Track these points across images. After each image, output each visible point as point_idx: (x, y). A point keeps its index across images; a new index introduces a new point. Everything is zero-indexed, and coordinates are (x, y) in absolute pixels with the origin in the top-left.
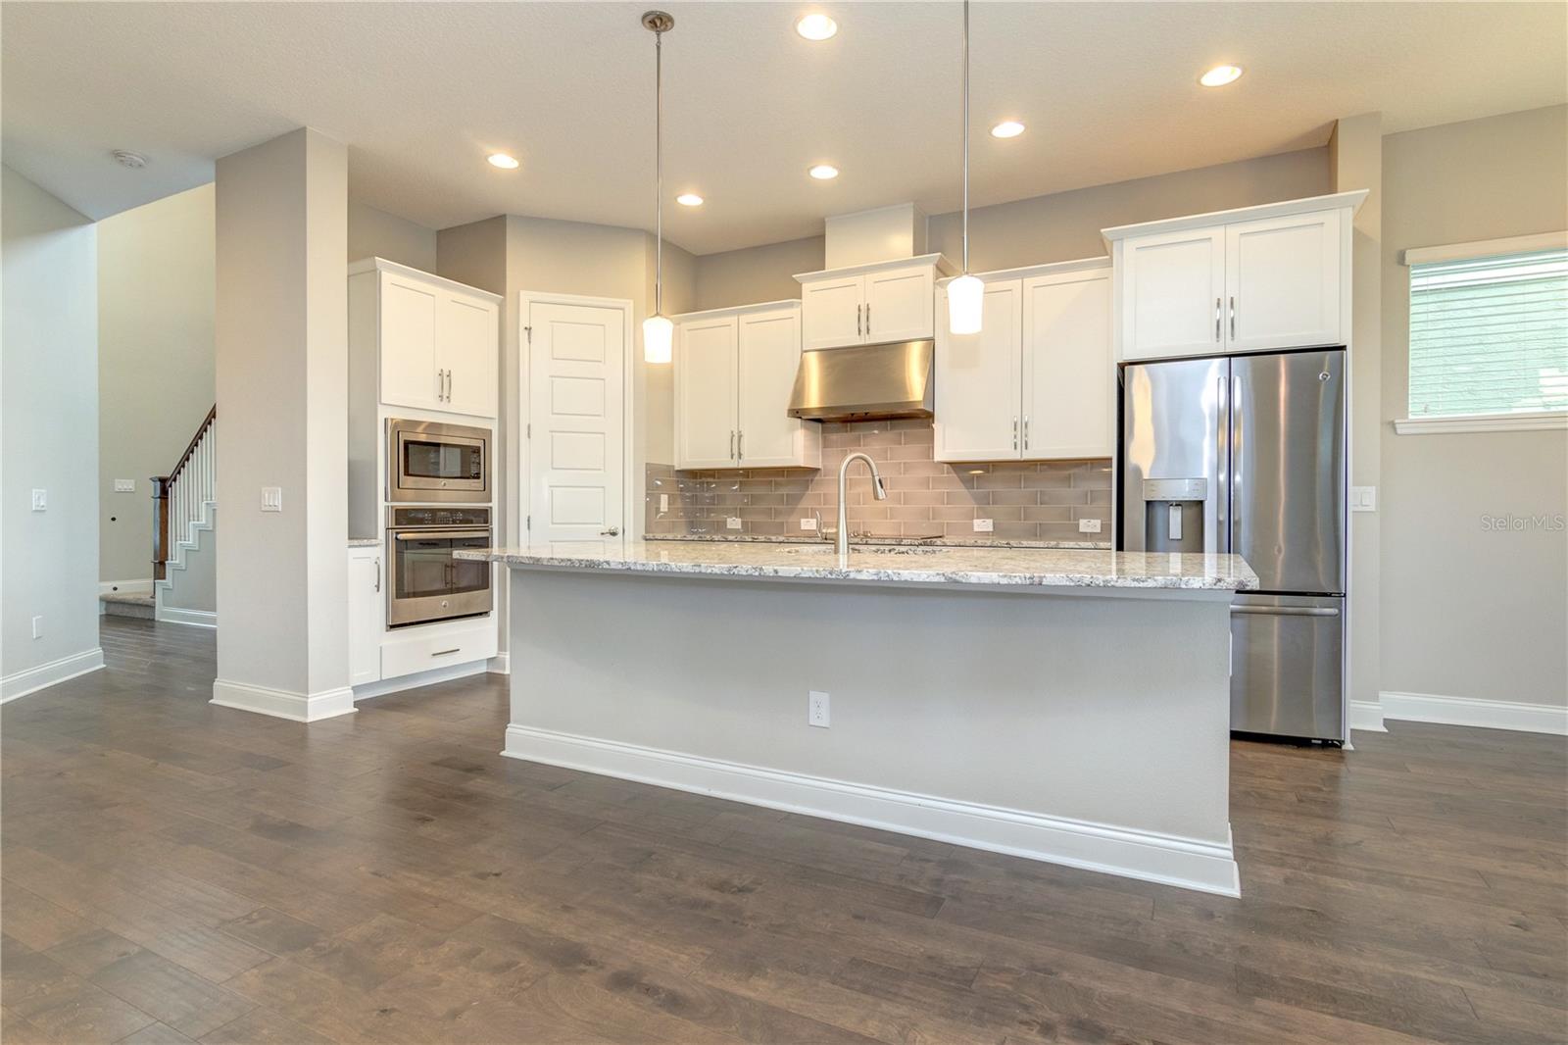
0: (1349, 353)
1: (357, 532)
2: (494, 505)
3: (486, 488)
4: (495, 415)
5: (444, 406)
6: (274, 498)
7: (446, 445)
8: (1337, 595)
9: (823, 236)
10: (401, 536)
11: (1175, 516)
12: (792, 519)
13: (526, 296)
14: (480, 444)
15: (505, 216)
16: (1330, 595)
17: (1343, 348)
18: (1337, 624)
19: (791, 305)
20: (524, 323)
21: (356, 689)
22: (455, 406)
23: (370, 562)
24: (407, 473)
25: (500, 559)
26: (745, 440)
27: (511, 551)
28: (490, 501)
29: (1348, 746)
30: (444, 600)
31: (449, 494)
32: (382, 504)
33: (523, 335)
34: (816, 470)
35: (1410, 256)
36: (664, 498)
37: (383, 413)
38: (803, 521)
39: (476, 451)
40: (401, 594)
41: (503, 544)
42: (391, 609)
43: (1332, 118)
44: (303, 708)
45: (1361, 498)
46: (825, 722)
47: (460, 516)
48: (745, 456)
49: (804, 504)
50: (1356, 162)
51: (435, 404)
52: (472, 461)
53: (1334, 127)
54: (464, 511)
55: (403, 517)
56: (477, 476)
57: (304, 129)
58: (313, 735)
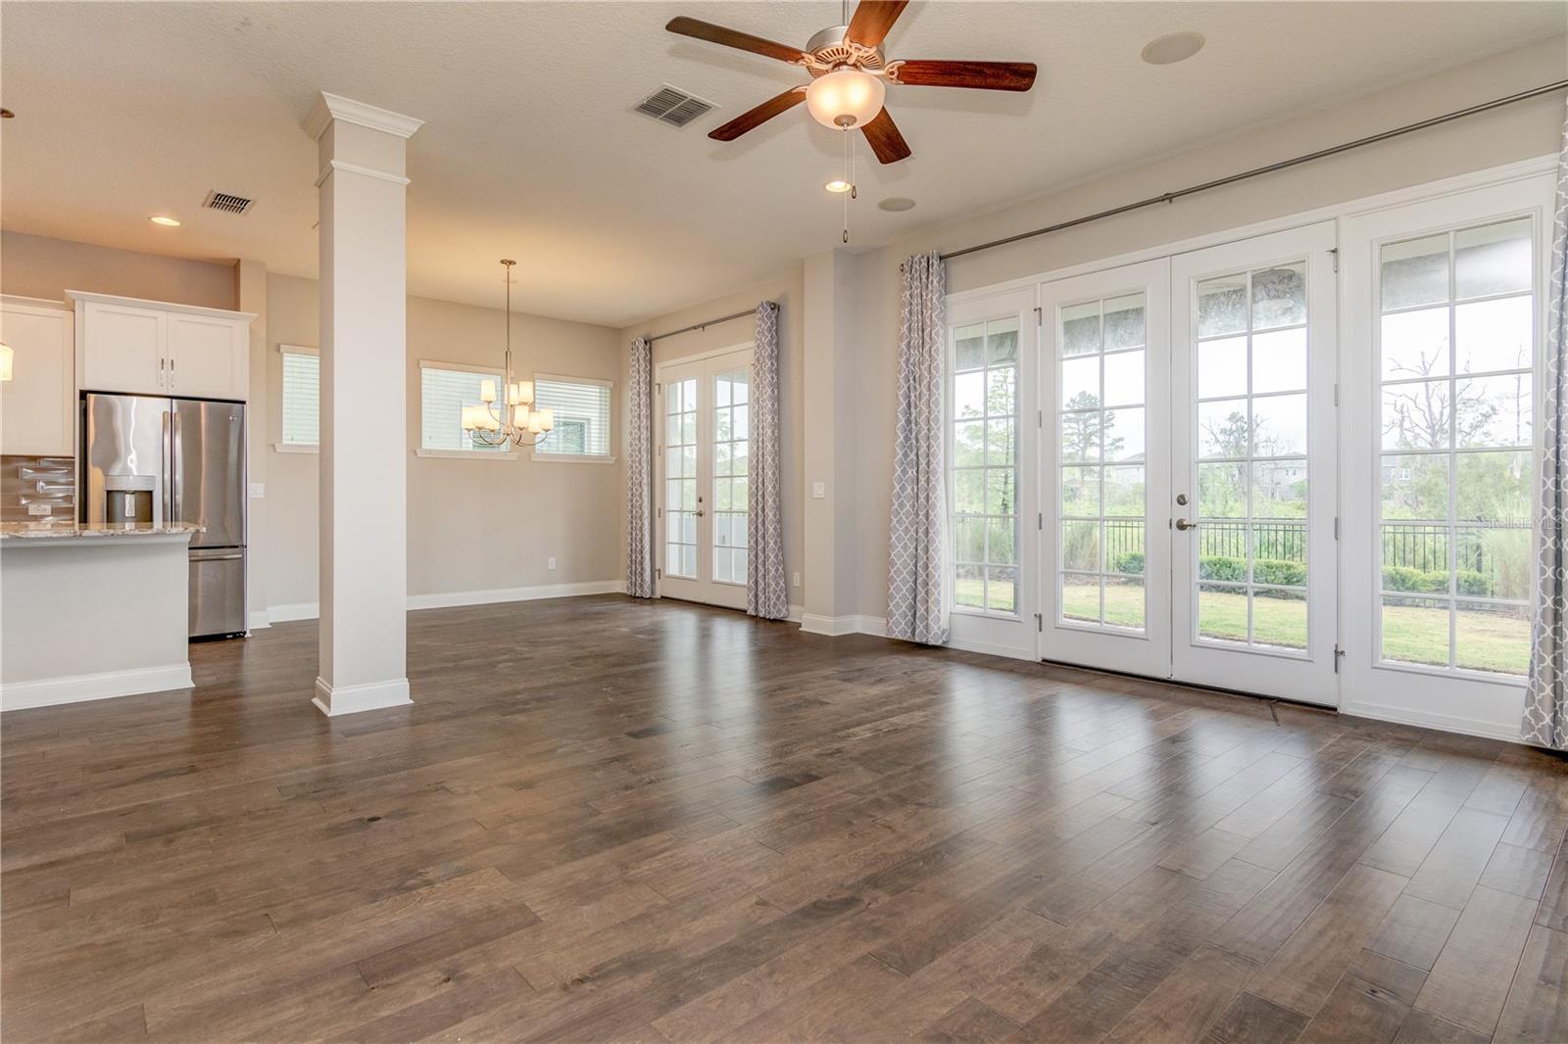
0: (247, 407)
8: (240, 547)
11: (129, 500)
16: (237, 547)
17: (244, 403)
18: (241, 563)
29: (248, 635)
35: (283, 348)
45: (255, 490)
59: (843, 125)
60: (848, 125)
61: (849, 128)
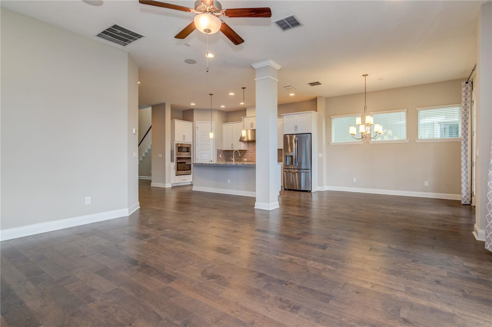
0: (312, 134)
1: (172, 160)
2: (192, 156)
3: (191, 154)
4: (192, 142)
5: (184, 141)
6: (160, 156)
7: (184, 147)
9: (246, 110)
10: (178, 161)
12: (243, 159)
13: (197, 122)
14: (190, 147)
15: (193, 109)
16: (310, 169)
19: (241, 122)
20: (196, 127)
21: (172, 184)
22: (186, 141)
23: (173, 165)
24: (179, 152)
25: (193, 163)
26: (234, 145)
27: (194, 162)
28: (191, 156)
29: (312, 192)
30: (184, 172)
31: (184, 155)
32: (175, 156)
33: (196, 128)
34: (246, 150)
35: (331, 117)
36: (220, 155)
37: (175, 143)
38: (244, 159)
39: (189, 148)
40: (178, 170)
41: (193, 161)
42: (176, 173)
43: (316, 96)
44: (165, 186)
46: (229, 183)
47: (186, 158)
48: (234, 148)
49: (244, 156)
50: (321, 105)
51: (182, 141)
52: (188, 150)
53: (317, 97)
54: (187, 158)
55: (178, 158)
56: (189, 152)
57: (165, 103)
58: (166, 189)
59: (206, 32)
60: (208, 32)
61: (209, 34)
